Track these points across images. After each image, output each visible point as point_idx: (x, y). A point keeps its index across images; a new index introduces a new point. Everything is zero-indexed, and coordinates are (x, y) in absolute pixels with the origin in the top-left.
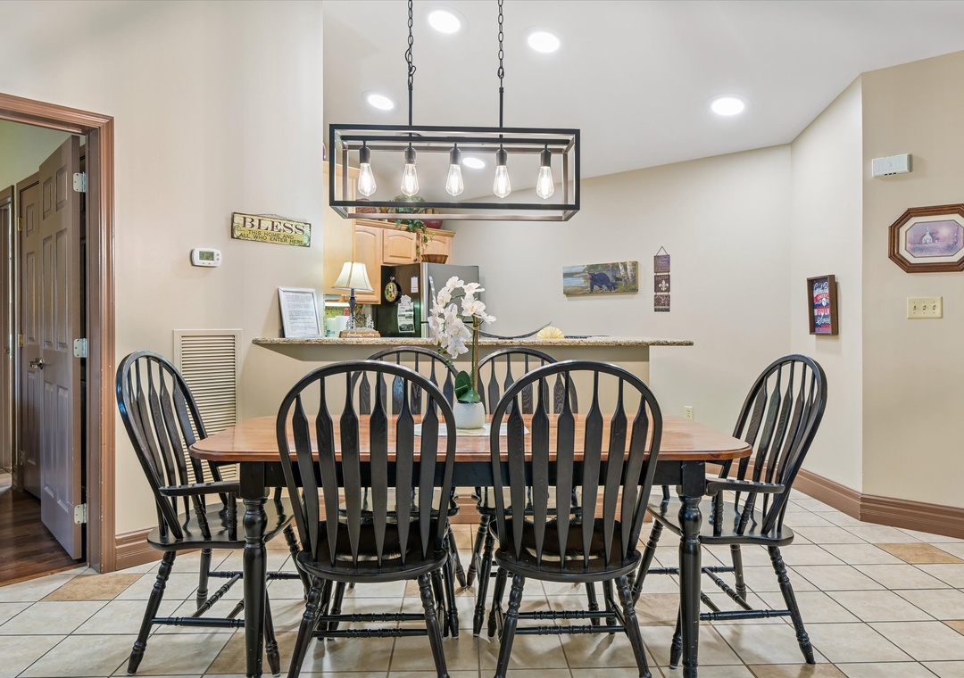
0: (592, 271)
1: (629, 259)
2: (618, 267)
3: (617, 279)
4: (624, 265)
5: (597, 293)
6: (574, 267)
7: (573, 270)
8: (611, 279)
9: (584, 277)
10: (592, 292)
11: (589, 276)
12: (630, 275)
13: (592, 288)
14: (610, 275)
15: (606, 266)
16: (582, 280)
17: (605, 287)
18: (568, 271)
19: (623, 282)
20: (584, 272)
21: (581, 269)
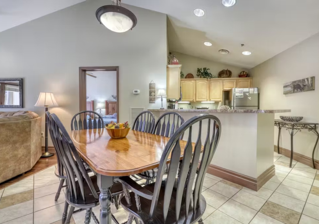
0: (294, 84)
1: (309, 76)
2: (305, 81)
3: (304, 86)
4: (307, 79)
5: (296, 92)
6: (287, 83)
7: (287, 85)
8: (302, 86)
9: (291, 87)
10: (294, 92)
11: (293, 86)
12: (310, 83)
13: (294, 91)
14: (301, 85)
15: (299, 81)
16: (290, 88)
17: (299, 90)
18: (285, 85)
19: (307, 87)
20: (291, 85)
21: (290, 84)
